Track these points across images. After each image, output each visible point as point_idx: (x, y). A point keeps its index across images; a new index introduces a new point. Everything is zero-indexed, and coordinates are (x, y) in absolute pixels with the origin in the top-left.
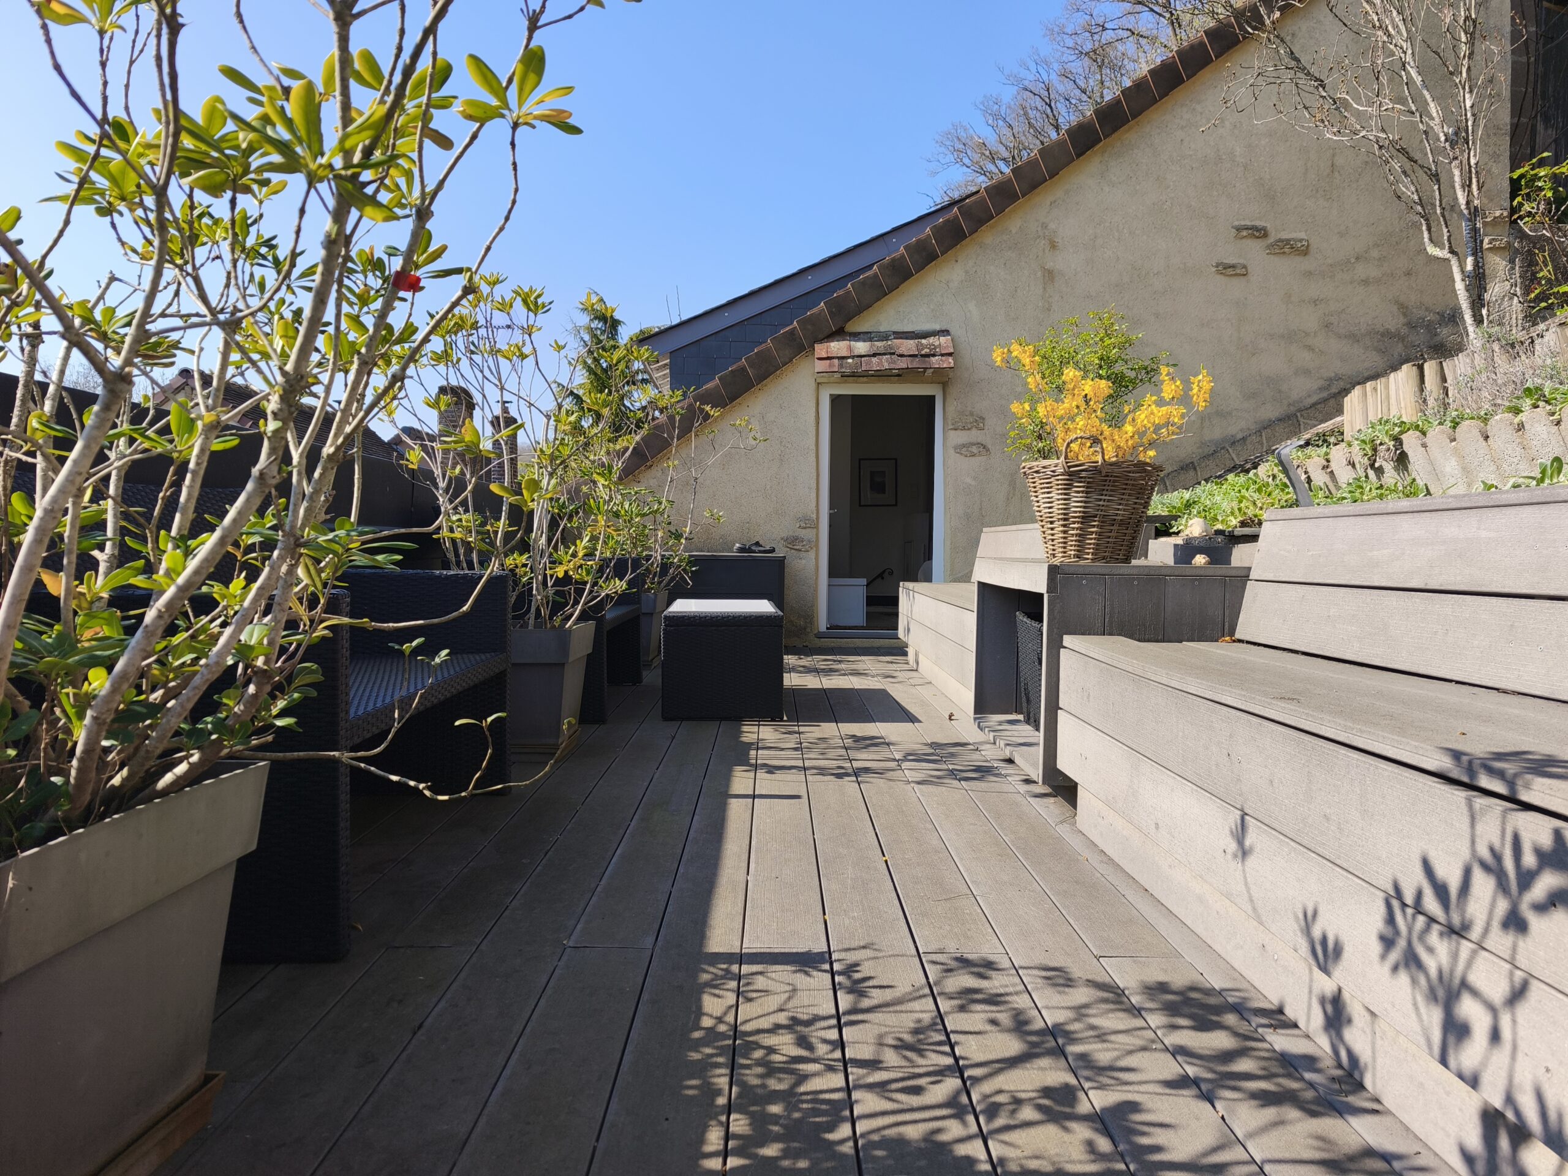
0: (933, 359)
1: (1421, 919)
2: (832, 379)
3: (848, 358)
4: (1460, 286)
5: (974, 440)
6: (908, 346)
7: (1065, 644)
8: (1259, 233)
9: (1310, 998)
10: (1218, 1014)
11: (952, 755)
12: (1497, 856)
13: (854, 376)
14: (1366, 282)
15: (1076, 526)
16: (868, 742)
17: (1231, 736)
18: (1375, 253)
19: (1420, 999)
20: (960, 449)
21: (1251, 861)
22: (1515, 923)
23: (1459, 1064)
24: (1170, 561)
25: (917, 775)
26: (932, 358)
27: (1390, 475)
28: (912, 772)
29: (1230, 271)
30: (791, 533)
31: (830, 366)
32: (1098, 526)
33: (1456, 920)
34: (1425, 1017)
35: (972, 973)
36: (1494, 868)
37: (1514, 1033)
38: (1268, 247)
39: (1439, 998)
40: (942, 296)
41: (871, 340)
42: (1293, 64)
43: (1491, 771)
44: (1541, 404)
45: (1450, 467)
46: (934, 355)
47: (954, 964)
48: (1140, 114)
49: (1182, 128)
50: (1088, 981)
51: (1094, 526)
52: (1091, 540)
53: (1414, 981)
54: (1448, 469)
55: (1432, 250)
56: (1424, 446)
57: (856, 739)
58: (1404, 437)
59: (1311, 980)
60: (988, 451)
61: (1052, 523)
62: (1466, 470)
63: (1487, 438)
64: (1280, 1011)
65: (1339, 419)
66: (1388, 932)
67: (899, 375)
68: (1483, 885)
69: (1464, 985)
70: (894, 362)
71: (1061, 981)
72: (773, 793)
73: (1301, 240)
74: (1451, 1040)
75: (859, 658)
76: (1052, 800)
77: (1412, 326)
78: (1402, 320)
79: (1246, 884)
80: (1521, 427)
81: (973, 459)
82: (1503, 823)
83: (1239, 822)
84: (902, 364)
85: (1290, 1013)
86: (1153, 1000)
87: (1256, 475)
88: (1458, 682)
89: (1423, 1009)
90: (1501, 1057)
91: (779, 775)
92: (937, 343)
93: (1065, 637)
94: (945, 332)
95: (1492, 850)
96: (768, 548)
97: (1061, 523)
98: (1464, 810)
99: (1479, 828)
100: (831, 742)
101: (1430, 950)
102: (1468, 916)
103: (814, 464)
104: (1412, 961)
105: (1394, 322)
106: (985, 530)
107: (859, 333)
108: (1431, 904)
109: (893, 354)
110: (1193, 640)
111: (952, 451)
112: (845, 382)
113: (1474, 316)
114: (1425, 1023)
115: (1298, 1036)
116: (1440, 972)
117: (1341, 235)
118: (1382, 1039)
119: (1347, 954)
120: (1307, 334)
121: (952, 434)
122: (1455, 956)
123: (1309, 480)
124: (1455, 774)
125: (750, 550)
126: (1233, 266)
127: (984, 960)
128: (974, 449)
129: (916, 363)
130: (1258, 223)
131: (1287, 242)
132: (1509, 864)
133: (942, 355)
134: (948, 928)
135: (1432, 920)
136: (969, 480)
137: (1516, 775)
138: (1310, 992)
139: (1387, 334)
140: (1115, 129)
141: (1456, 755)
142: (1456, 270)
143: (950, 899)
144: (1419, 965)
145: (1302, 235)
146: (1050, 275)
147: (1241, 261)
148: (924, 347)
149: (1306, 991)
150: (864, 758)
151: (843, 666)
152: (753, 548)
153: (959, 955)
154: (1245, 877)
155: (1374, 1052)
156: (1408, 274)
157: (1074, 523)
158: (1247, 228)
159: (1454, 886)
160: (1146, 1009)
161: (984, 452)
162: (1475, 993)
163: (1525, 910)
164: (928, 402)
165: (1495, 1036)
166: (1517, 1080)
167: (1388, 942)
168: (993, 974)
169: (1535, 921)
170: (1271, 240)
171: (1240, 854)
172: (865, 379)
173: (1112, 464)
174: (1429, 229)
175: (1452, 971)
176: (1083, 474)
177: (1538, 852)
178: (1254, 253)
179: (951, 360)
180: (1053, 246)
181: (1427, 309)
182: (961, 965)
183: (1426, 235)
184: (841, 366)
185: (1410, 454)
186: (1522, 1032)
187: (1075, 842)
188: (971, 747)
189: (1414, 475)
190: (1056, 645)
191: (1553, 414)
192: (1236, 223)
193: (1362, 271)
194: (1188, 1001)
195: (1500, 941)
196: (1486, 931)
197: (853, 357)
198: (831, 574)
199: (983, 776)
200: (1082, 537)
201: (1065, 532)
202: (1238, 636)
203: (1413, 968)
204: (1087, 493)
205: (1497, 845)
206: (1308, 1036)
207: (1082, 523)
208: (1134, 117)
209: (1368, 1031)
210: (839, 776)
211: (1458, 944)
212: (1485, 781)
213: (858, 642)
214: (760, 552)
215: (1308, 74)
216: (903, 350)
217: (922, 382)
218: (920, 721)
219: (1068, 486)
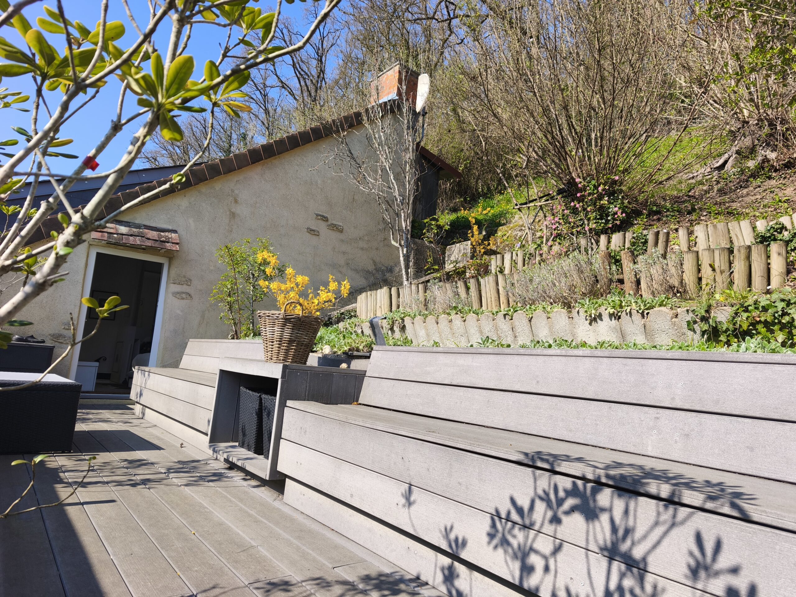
0: (168, 244)
1: (509, 524)
2: (100, 244)
3: (115, 234)
4: (402, 259)
5: (184, 291)
6: (153, 234)
7: (287, 405)
8: (325, 219)
9: (436, 569)
10: (397, 586)
11: (195, 467)
12: (546, 493)
13: (117, 245)
14: (362, 249)
15: (285, 345)
16: (139, 463)
17: (404, 449)
18: (366, 238)
19: (508, 559)
20: (175, 294)
21: (413, 508)
22: (556, 520)
23: (529, 584)
24: (316, 364)
25: (182, 481)
26: (166, 244)
27: (398, 334)
28: (176, 479)
29: (312, 232)
30: (57, 332)
31: (102, 236)
32: (295, 346)
33: (527, 522)
34: (511, 566)
35: (281, 590)
36: (545, 498)
37: (556, 566)
38: (328, 226)
39: (519, 557)
40: (175, 212)
41: (129, 226)
42: (349, 155)
43: (542, 460)
44: (459, 313)
45: (422, 333)
46: (168, 242)
47: (269, 587)
48: (281, 153)
49: (298, 165)
50: (336, 581)
51: (293, 346)
52: (292, 353)
53: (506, 552)
54: (421, 334)
55: (393, 243)
56: (413, 323)
57: (131, 462)
58: (405, 319)
59: (436, 560)
60: (191, 297)
61: (272, 342)
62: (428, 335)
63: (438, 323)
64: (418, 578)
65: (354, 305)
66: (492, 531)
67: (143, 249)
68: (540, 507)
69: (532, 549)
70: (144, 242)
71: (325, 584)
72: (94, 500)
73: (340, 226)
74: (525, 574)
75: (101, 411)
76: (263, 488)
77: (377, 270)
78: (374, 267)
79: (410, 518)
80: (451, 321)
81: (182, 300)
82: (550, 480)
83: (407, 489)
84: (149, 243)
85: (423, 578)
86: (368, 585)
87: (338, 327)
88: (466, 423)
89: (510, 563)
90: (549, 578)
91: (91, 488)
92: (170, 236)
93: (288, 401)
94: (175, 231)
95: (544, 491)
96: (39, 340)
97: (278, 343)
98: (531, 475)
99: (538, 483)
100: (113, 464)
101: (514, 536)
102: (533, 520)
103: (81, 291)
104: (505, 542)
105: (371, 268)
106: (190, 340)
107: (122, 221)
108: (515, 516)
109: (144, 237)
110: (342, 404)
111: (170, 295)
112: (109, 247)
113: (406, 271)
114: (512, 569)
115: (428, 589)
116: (519, 546)
117: (355, 227)
118: (475, 581)
119: (469, 545)
120: (340, 266)
121: (172, 285)
122: (527, 538)
123: (362, 332)
124: (526, 461)
125: (26, 340)
126: (314, 231)
127: (282, 581)
128: (184, 296)
129: (157, 245)
130: (325, 215)
131: (335, 225)
132: (552, 496)
133: (173, 243)
134: (254, 567)
135: (515, 523)
136: (178, 312)
137: (553, 461)
138: (436, 566)
139: (368, 272)
140: (270, 157)
141: (526, 454)
142: (401, 252)
143: (244, 550)
144: (508, 543)
145: (341, 224)
146: (233, 215)
147: (317, 229)
148: (162, 237)
149: (433, 566)
150: (142, 473)
151: (90, 416)
152: (29, 339)
153: (268, 581)
154: (410, 516)
155: (471, 588)
156: (377, 249)
157: (284, 343)
158: (321, 216)
159: (526, 507)
160: (369, 590)
161: (189, 298)
162: (537, 552)
163: (560, 514)
164: (159, 267)
165: (547, 569)
166: (557, 586)
167: (491, 536)
168: (290, 588)
169: (564, 519)
170: (329, 223)
171: (407, 505)
172: (122, 247)
173: (305, 317)
174: (393, 234)
175: (525, 544)
176: (292, 320)
177: (566, 491)
178: (322, 227)
179: (177, 246)
180: (236, 201)
181: (382, 265)
182: (272, 586)
183: (392, 236)
184: (109, 237)
185: (407, 326)
186: (559, 565)
187: (286, 509)
188: (203, 462)
189: (407, 335)
190: (283, 405)
191: (463, 318)
192: (316, 212)
193: (361, 244)
194: (382, 582)
195: (549, 528)
196: (542, 525)
197: (117, 234)
198: (80, 359)
199: (220, 479)
200: (287, 351)
201: (279, 347)
202: (360, 402)
203: (505, 546)
204: (293, 329)
205: (547, 488)
206: (434, 587)
207: (288, 344)
208: (279, 154)
209: (468, 579)
210: (134, 485)
211: (529, 532)
212: (539, 464)
213: (95, 401)
214: (34, 342)
215: (355, 161)
216: (149, 236)
217: (158, 255)
218: (163, 449)
219: (284, 325)
